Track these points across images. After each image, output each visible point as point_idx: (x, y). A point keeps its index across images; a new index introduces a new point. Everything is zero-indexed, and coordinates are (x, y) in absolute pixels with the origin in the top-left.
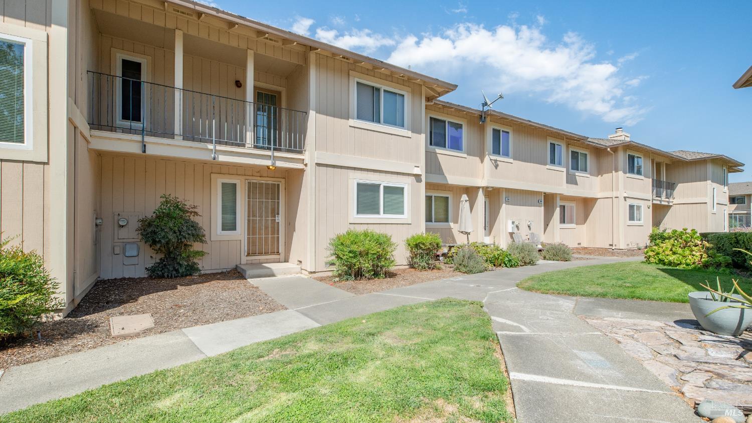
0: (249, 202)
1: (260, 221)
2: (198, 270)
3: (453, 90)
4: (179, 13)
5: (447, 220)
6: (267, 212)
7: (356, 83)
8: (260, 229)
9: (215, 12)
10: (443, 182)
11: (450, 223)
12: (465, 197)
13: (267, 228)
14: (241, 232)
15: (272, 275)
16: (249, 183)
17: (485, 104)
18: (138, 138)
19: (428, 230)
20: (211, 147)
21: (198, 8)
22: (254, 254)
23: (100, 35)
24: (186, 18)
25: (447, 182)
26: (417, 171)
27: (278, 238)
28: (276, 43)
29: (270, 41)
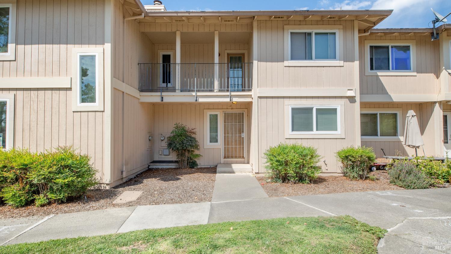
0: (225, 125)
1: (232, 136)
2: (197, 165)
3: (387, 16)
4: (178, 22)
5: (395, 134)
6: (236, 131)
7: (289, 34)
8: (232, 142)
9: (188, 14)
10: (388, 100)
11: (400, 137)
12: (411, 113)
13: (236, 141)
14: (220, 144)
15: (233, 172)
16: (225, 114)
17: (437, 20)
18: (159, 94)
19: (363, 143)
20: (194, 94)
21: (179, 14)
22: (228, 157)
23: (153, 45)
24: (181, 23)
25: (393, 100)
26: (350, 94)
27: (243, 147)
28: (232, 22)
29: (229, 22)
